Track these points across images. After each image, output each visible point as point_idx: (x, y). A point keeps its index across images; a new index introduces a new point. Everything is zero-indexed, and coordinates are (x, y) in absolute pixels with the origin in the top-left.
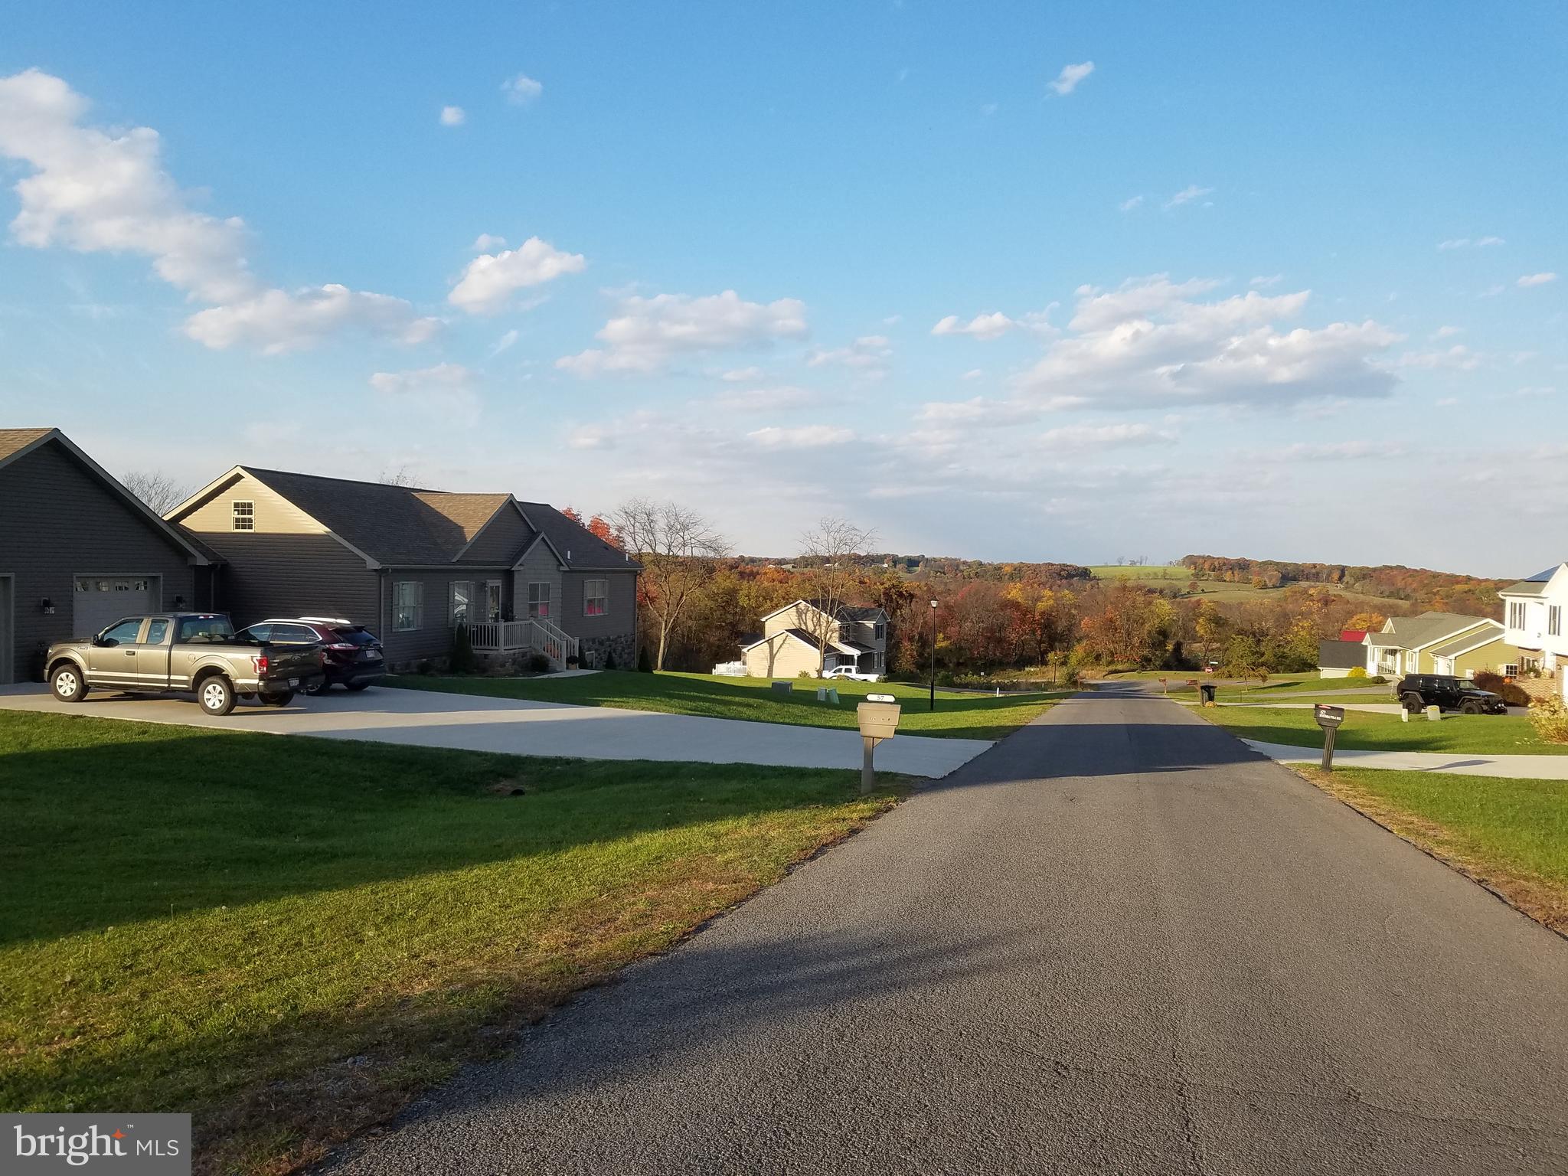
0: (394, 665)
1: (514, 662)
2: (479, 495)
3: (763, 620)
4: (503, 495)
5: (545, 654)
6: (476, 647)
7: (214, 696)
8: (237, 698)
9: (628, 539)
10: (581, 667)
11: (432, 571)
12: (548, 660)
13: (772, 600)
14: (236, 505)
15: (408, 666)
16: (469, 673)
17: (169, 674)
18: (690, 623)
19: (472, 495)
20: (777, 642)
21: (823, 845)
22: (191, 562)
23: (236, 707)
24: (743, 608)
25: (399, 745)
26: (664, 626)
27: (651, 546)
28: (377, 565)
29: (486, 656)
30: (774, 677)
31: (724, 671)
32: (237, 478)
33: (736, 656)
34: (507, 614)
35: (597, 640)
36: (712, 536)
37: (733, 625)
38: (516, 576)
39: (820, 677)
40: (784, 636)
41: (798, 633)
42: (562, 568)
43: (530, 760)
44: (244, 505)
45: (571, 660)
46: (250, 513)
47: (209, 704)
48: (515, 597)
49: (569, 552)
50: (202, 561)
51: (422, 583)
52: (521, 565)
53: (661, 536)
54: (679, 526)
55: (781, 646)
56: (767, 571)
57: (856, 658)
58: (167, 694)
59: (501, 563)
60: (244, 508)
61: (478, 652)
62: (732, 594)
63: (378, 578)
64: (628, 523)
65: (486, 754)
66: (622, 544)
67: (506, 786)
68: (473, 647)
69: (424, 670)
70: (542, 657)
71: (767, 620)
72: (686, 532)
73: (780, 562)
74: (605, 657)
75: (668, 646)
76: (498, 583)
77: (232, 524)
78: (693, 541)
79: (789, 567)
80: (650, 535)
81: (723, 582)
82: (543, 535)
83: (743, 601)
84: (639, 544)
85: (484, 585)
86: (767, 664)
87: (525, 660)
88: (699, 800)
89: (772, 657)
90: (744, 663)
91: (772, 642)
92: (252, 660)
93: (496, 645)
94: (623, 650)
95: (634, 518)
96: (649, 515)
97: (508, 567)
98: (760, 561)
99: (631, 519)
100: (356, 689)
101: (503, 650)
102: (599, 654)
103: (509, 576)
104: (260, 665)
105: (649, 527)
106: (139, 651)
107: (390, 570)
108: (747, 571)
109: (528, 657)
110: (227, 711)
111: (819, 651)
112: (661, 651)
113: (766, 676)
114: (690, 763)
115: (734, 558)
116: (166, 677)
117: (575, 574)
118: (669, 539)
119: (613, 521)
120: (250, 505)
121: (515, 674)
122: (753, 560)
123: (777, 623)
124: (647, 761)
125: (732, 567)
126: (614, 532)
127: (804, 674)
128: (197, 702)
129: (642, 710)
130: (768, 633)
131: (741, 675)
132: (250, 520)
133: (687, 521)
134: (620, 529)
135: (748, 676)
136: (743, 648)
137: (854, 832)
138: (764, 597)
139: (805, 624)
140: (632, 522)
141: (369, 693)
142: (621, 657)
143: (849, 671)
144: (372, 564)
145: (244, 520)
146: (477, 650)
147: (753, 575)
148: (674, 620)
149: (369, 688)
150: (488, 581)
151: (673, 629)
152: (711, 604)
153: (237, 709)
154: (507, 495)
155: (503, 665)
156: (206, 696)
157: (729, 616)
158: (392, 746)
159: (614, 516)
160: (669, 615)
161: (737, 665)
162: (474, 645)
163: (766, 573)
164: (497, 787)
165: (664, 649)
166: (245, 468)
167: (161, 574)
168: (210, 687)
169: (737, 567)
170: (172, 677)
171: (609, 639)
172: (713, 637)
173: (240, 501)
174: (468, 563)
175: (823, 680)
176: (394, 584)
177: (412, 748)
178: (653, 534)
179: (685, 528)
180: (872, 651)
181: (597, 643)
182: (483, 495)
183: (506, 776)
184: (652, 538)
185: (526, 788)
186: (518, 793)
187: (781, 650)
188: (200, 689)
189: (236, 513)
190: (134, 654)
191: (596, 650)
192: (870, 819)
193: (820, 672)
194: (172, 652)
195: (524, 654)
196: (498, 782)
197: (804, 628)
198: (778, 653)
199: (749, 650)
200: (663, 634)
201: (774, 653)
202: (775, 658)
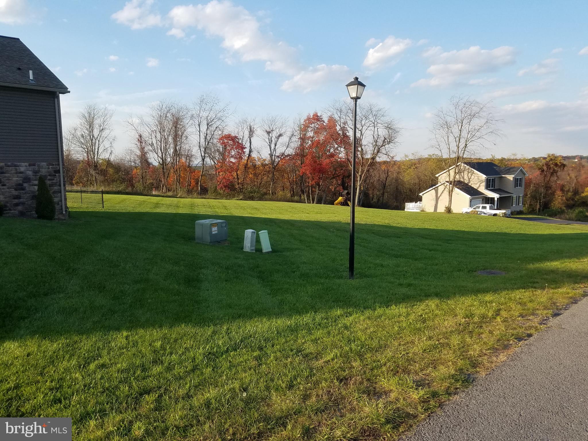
3: (437, 176)
20: (440, 190)
30: (437, 211)
33: (417, 198)
40: (444, 186)
55: (442, 192)
57: (496, 199)
71: (439, 176)
86: (434, 203)
89: (437, 199)
90: (421, 203)
91: (438, 189)
111: (469, 195)
113: (433, 211)
135: (423, 211)
139: (463, 178)
143: (484, 208)
161: (417, 204)
180: (512, 195)
187: (443, 195)
197: (462, 180)
198: (440, 196)
199: (423, 194)
200: (358, 184)
201: (438, 196)
202: (439, 200)
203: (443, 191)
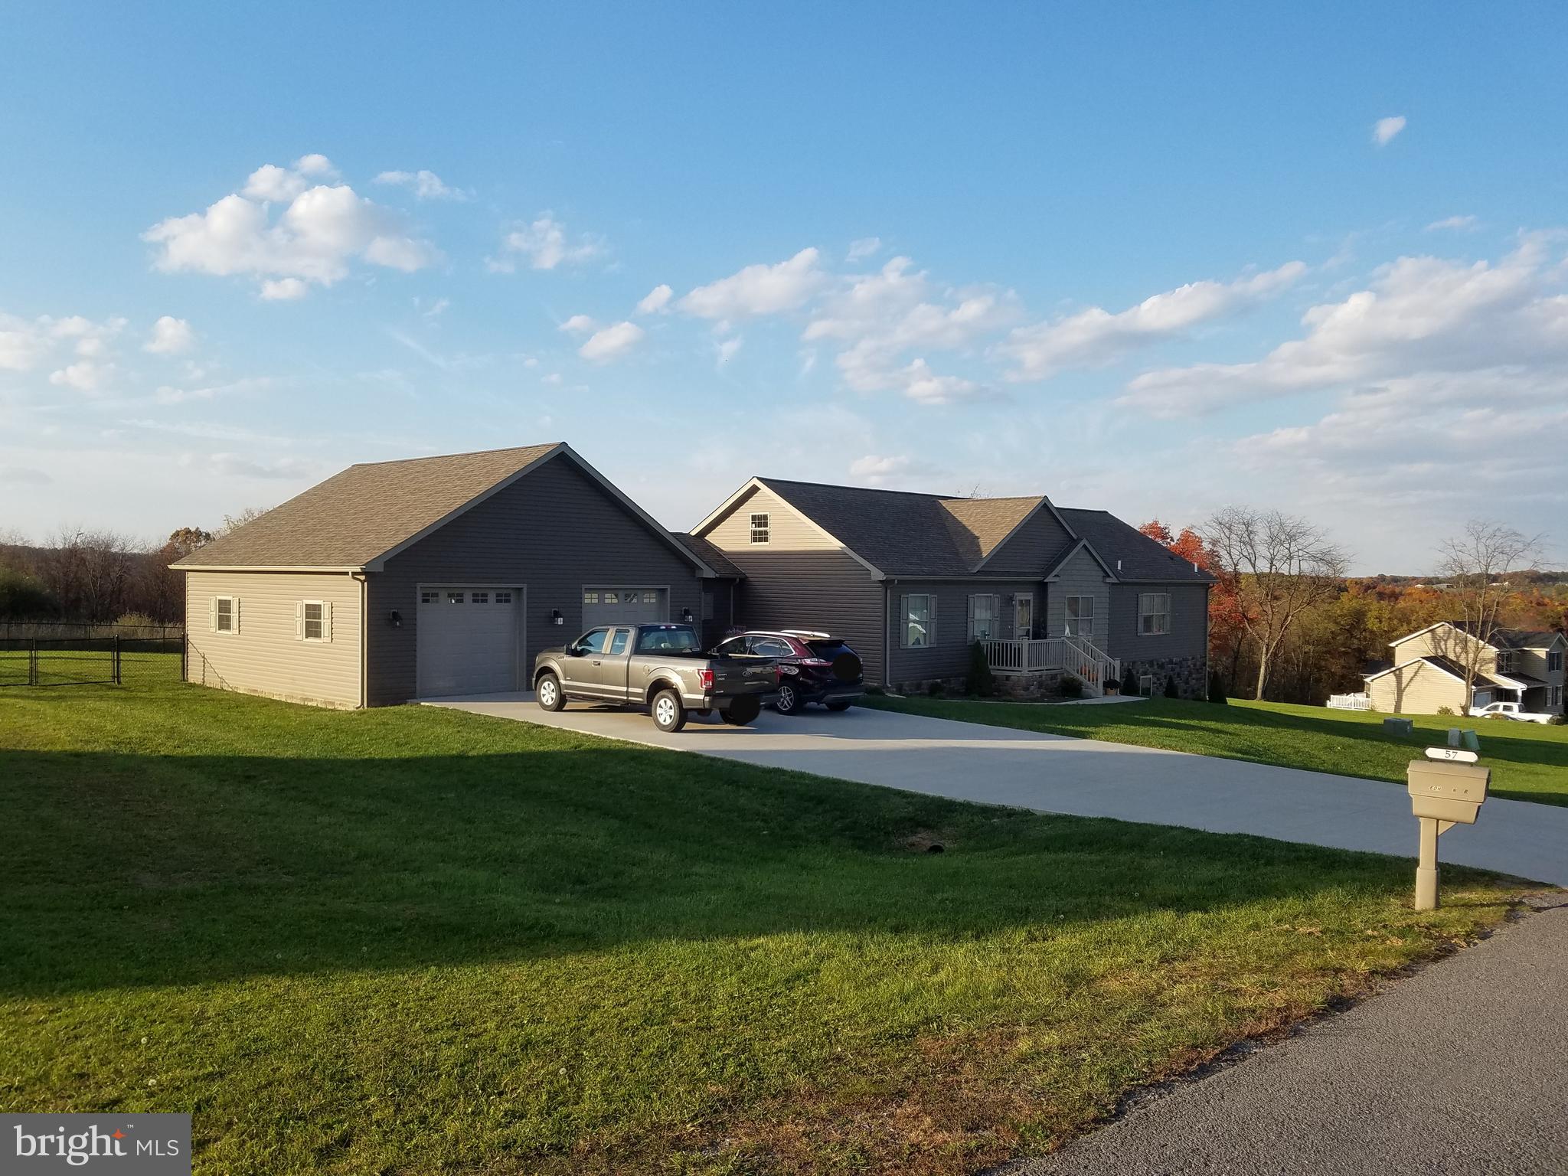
0: (901, 684)
1: (1040, 685)
2: (1010, 499)
3: (1392, 645)
4: (1036, 498)
5: (1081, 678)
6: (997, 667)
7: (665, 711)
8: (686, 715)
9: (1223, 553)
10: (1123, 693)
11: (946, 582)
12: (1081, 684)
13: (1409, 623)
14: (754, 518)
15: (919, 686)
16: (984, 695)
17: (628, 686)
18: (1307, 648)
19: (1001, 499)
20: (1407, 675)
21: (1250, 1037)
22: (698, 575)
23: (687, 724)
24: (1372, 632)
25: (822, 778)
26: (1264, 649)
27: (1250, 561)
28: (881, 576)
29: (1008, 678)
30: (1402, 712)
31: (1340, 704)
32: (754, 490)
33: (1358, 687)
34: (1039, 631)
35: (1155, 663)
36: (1324, 547)
37: (1361, 652)
38: (1050, 589)
39: (1466, 715)
40: (1416, 666)
41: (1440, 661)
42: (1108, 580)
43: (967, 807)
44: (760, 517)
45: (1109, 685)
46: (766, 525)
47: (661, 720)
48: (1050, 612)
49: (1120, 562)
50: (708, 573)
51: (936, 596)
52: (1055, 576)
53: (1262, 550)
54: (1285, 536)
56: (1413, 591)
57: (1519, 693)
58: (627, 707)
59: (1034, 574)
60: (760, 521)
61: (999, 673)
62: (1359, 616)
63: (884, 591)
64: (1223, 535)
65: (913, 796)
66: (1217, 559)
67: (924, 839)
68: (990, 667)
69: (934, 691)
70: (1073, 680)
71: (1397, 645)
72: (1293, 544)
73: (1428, 581)
74: (1165, 682)
75: (1271, 673)
76: (1029, 596)
77: (749, 537)
78: (1301, 553)
79: (1443, 586)
80: (1249, 547)
81: (1348, 602)
82: (1084, 542)
83: (1372, 624)
84: (1236, 557)
85: (1011, 599)
86: (1393, 698)
87: (1055, 683)
88: (1131, 895)
89: (1400, 692)
90: (1368, 696)
91: (1401, 673)
92: (699, 674)
93: (1019, 666)
94: (1190, 674)
95: (1229, 529)
96: (1247, 525)
97: (1039, 579)
98: (1405, 580)
99: (1226, 531)
100: (838, 708)
101: (1024, 671)
102: (1158, 679)
103: (1042, 588)
104: (705, 680)
105: (1247, 539)
106: (604, 662)
107: (896, 581)
108: (1387, 591)
109: (1059, 680)
110: (678, 728)
111: (1464, 682)
112: (1261, 678)
113: (1393, 712)
114: (1172, 828)
115: (1372, 578)
116: (624, 689)
117: (1125, 589)
118: (1271, 551)
119: (1206, 533)
120: (765, 517)
121: (1041, 699)
122: (1395, 580)
123: (1409, 650)
124: (1114, 820)
125: (1368, 588)
126: (1207, 546)
127: (1445, 711)
128: (651, 715)
129: (1161, 748)
130: (1399, 662)
131: (1363, 709)
132: (766, 533)
133: (1294, 531)
134: (1214, 543)
135: (1372, 710)
136: (1366, 677)
137: (1338, 1004)
138: (1400, 620)
139: (1446, 650)
140: (1227, 534)
141: (850, 714)
142: (1187, 683)
143: (1508, 709)
144: (877, 574)
145: (761, 533)
146: (996, 670)
147: (1395, 596)
148: (1277, 644)
149: (851, 708)
150: (1016, 594)
151: (1275, 654)
152: (1332, 627)
153: (688, 726)
154: (1040, 497)
155: (1026, 689)
156: (659, 711)
157: (1355, 641)
158: (815, 778)
159: (1206, 528)
160: (1271, 637)
161: (1360, 697)
162: (991, 664)
163: (1410, 594)
164: (912, 839)
165: (1265, 677)
166: (761, 479)
167: (668, 587)
168: (662, 702)
169: (1374, 588)
170: (631, 690)
171: (1171, 662)
172: (1336, 667)
173: (757, 514)
174: (990, 573)
175: (1467, 719)
176: (902, 596)
177: (836, 783)
178: (1252, 547)
179: (1291, 538)
180: (1544, 685)
181: (1156, 667)
182: (1014, 498)
183: (927, 826)
184: (1251, 551)
185: (947, 845)
186: (936, 849)
187: (1414, 682)
188: (654, 703)
189: (754, 525)
190: (599, 664)
191: (1154, 674)
192: (1391, 974)
193: (1465, 709)
194: (630, 663)
195: (1053, 677)
196: (914, 833)
197: (1445, 655)
198: (1407, 685)
199: (1372, 681)
200: (1264, 659)
201: (1403, 686)
202: (1404, 693)
203: (1412, 677)
